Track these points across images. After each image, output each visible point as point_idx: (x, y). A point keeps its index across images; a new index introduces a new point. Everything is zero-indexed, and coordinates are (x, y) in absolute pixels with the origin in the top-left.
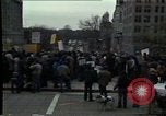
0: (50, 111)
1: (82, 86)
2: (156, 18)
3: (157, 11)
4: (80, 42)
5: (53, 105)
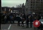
0: (9, 29)
2: (36, 5)
3: (36, 3)
5: (10, 27)
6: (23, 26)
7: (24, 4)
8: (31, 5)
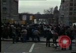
1: (45, 40)
4: (44, 20)
5: (32, 48)
6: (56, 47)
7: (57, 7)
8: (71, 9)
